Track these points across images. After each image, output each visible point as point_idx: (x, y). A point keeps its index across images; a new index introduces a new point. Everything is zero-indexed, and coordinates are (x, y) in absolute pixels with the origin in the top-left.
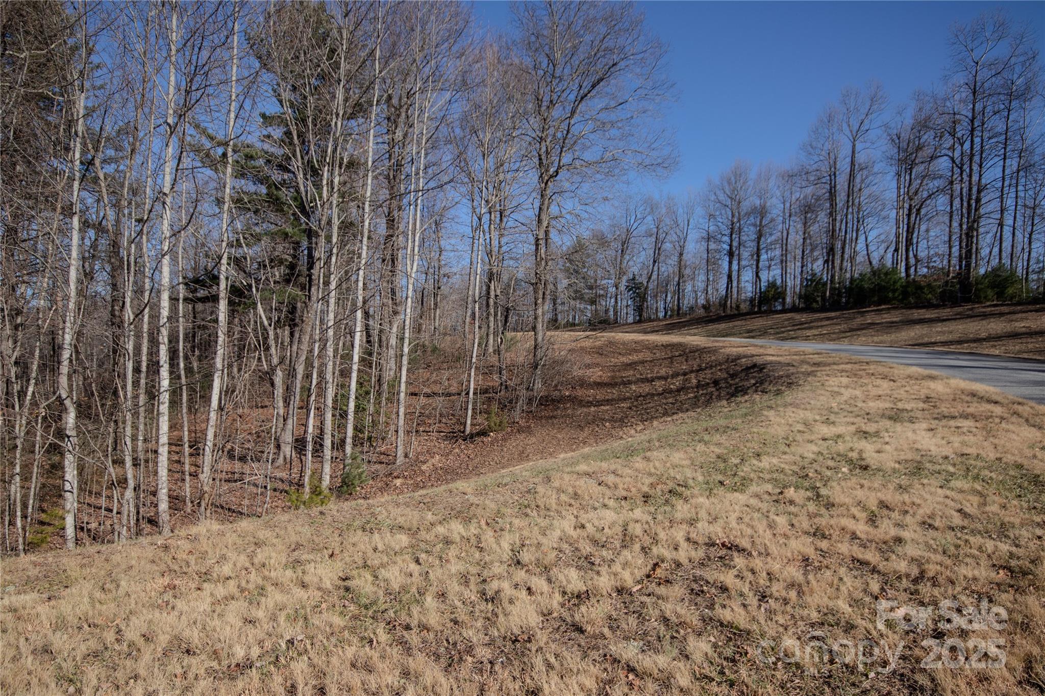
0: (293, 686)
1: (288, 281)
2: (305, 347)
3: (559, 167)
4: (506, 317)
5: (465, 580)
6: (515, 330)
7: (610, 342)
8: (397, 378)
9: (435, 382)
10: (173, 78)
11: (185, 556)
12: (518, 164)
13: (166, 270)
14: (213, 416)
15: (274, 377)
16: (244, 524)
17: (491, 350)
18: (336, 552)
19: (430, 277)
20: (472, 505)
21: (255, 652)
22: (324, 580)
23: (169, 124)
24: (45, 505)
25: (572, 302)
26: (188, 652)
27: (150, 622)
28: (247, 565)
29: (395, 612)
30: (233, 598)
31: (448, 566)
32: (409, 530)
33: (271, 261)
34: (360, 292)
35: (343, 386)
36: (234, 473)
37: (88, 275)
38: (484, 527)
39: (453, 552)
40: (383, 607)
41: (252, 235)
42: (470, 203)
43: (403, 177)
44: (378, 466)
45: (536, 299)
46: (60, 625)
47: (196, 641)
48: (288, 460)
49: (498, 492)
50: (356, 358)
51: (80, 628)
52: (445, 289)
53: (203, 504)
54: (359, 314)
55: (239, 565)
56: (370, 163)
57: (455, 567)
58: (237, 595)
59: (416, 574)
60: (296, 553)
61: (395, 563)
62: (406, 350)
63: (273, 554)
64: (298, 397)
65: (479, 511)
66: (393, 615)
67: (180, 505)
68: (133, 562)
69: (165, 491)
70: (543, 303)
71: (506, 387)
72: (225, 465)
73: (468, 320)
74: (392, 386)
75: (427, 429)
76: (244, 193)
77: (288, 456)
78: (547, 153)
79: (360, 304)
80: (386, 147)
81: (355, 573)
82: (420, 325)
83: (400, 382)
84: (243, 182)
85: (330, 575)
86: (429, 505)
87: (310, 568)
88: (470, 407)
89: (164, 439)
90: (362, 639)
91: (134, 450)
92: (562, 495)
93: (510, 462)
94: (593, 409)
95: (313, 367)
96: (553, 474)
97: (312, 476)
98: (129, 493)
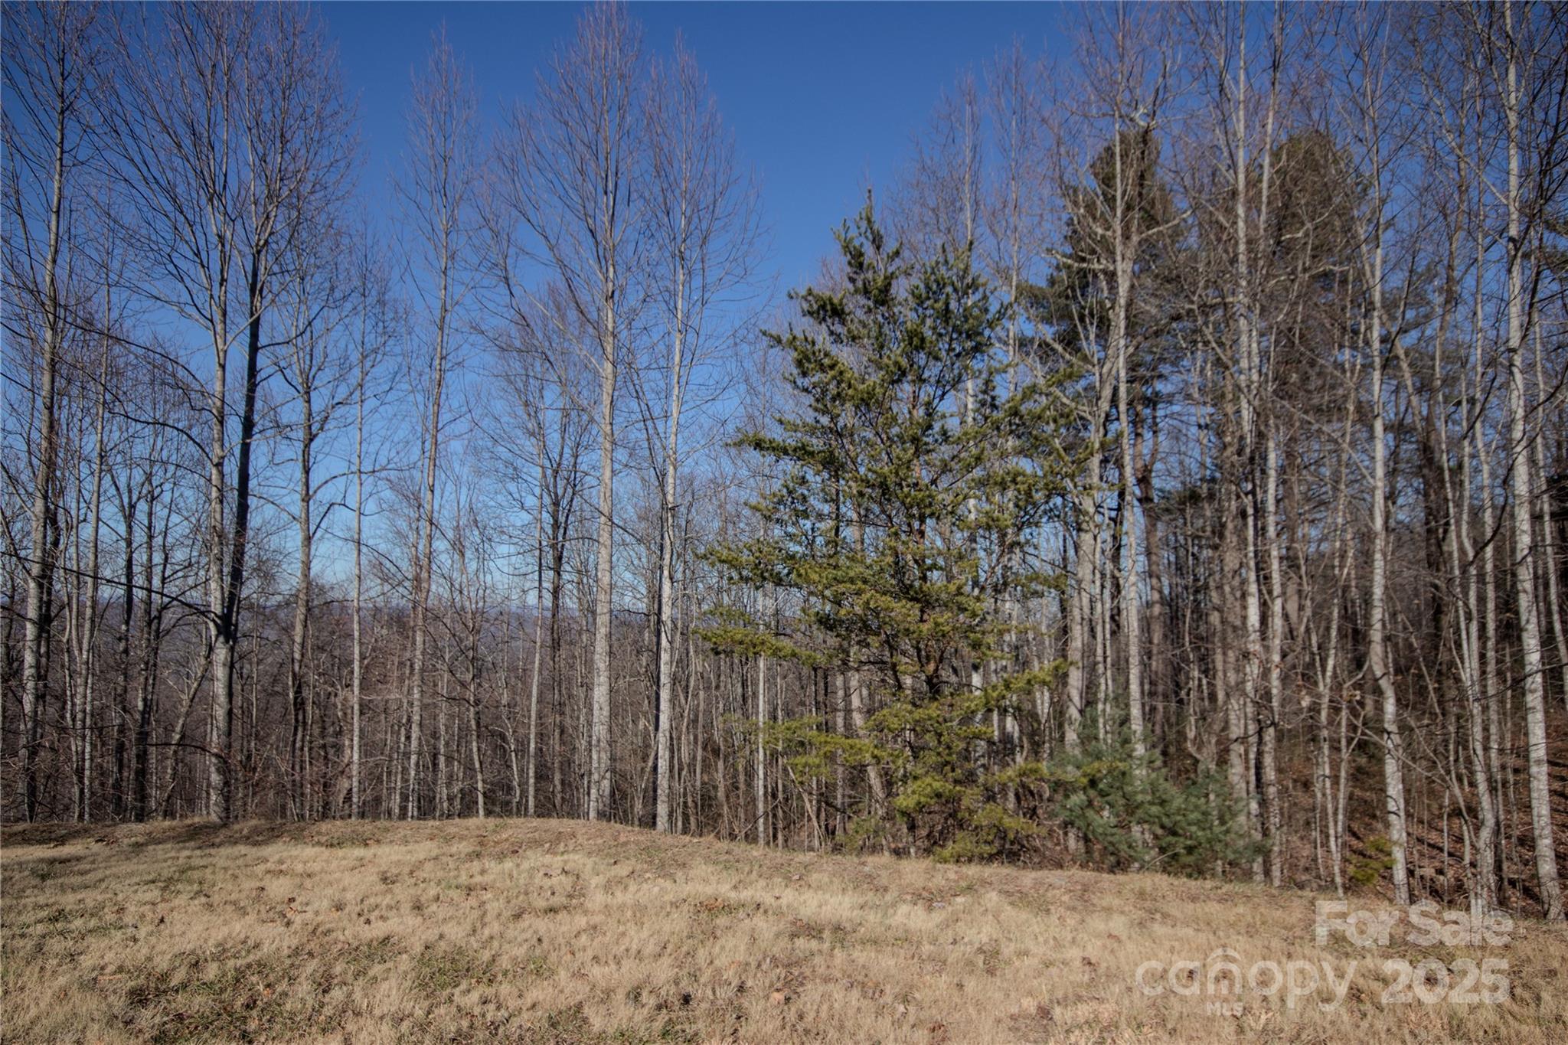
10: (1514, 165)
23: (1512, 238)
69: (1548, 841)
89: (1539, 753)
91: (1488, 767)
98: (1486, 834)
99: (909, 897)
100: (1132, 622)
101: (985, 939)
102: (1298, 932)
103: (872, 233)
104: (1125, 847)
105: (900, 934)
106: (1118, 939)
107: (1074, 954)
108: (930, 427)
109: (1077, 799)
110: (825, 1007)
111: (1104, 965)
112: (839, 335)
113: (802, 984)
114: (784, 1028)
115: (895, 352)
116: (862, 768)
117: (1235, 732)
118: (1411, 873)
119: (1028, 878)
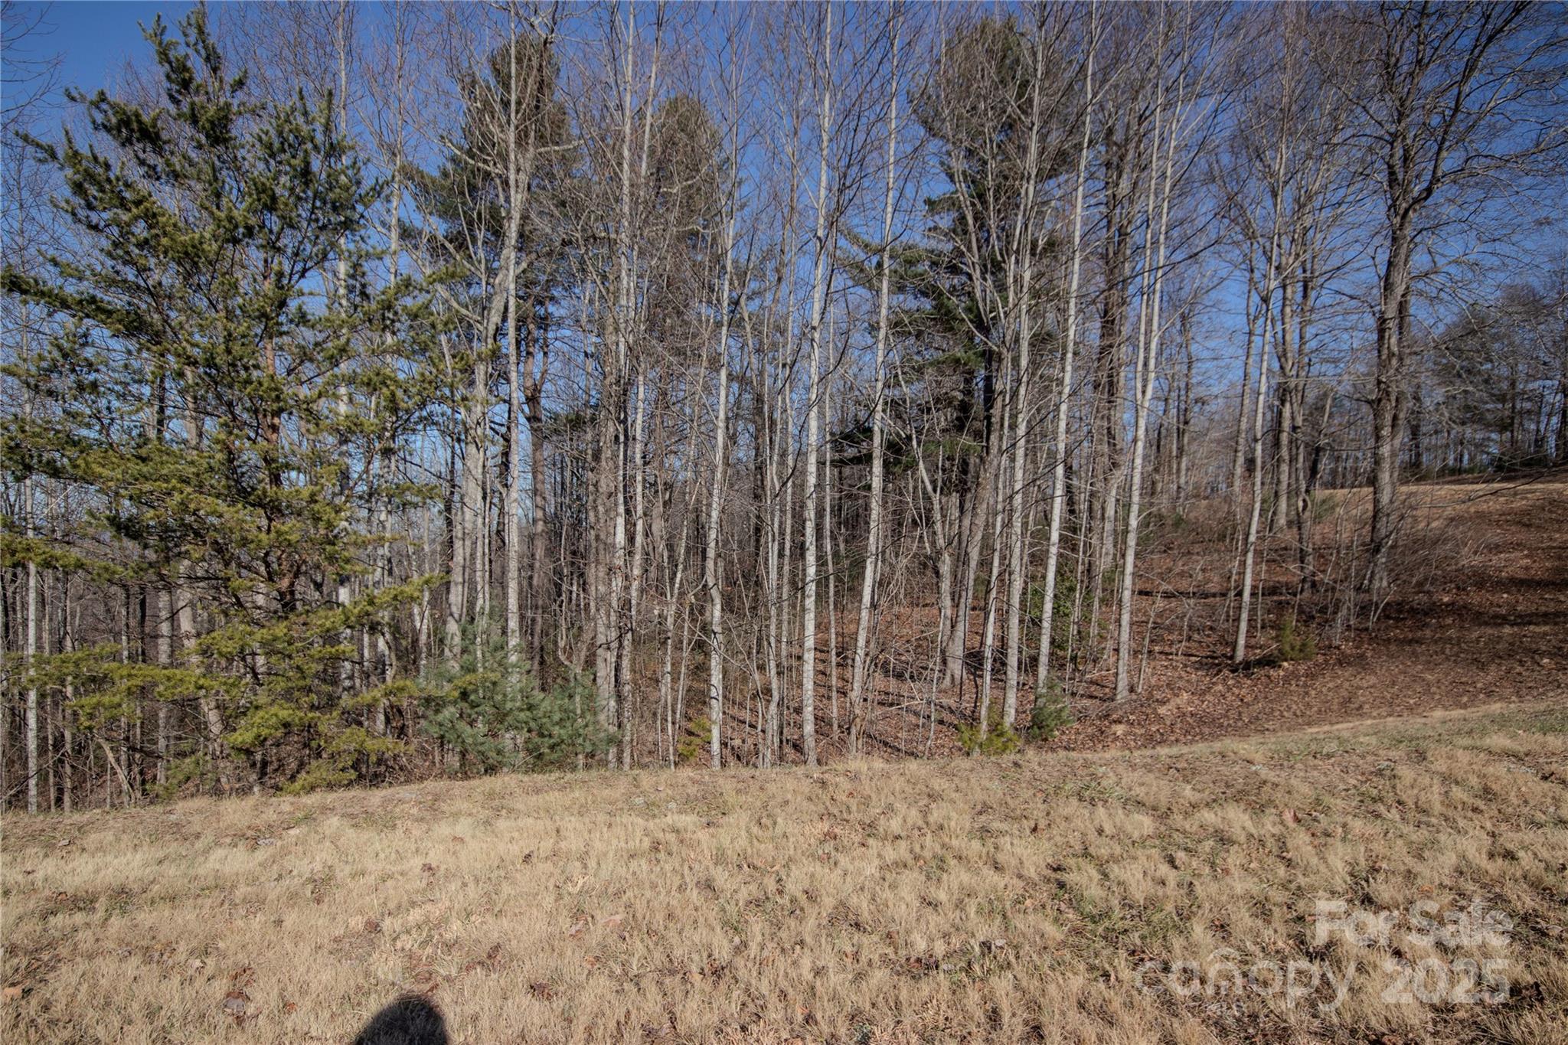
0: (994, 1011)
1: (960, 428)
2: (980, 521)
3: (1435, 180)
4: (1315, 463)
5: (1262, 909)
6: (1327, 485)
7: (1552, 502)
8: (1118, 568)
9: (1182, 574)
10: (824, 178)
11: (844, 798)
12: (1341, 192)
13: (813, 424)
14: (865, 614)
15: (940, 564)
16: (912, 766)
17: (1282, 521)
18: (1042, 824)
19: (1173, 404)
20: (1265, 782)
21: (940, 949)
22: (1026, 864)
23: (819, 238)
24: (691, 712)
25: (1457, 429)
26: (857, 925)
27: (812, 876)
28: (920, 823)
29: (1143, 938)
30: (905, 866)
31: (1228, 879)
32: (1155, 809)
33: (937, 401)
34: (1062, 436)
35: (1034, 578)
36: (887, 694)
37: (732, 438)
38: (1292, 824)
39: (1234, 858)
40: (1120, 925)
41: (913, 368)
42: (1247, 275)
43: (1128, 252)
44: (1086, 702)
45: (1377, 429)
46: (720, 859)
47: (866, 914)
48: (958, 681)
49: (1315, 767)
50: (1055, 536)
51: (740, 867)
52: (1197, 422)
53: (854, 731)
54: (1060, 470)
55: (910, 822)
56: (1077, 240)
57: (1241, 885)
58: (910, 862)
59: (1172, 883)
60: (983, 818)
61: (1135, 858)
62: (1134, 522)
63: (954, 815)
64: (970, 593)
65: (1279, 796)
66: (1138, 942)
67: (826, 729)
68: (789, 796)
69: (810, 709)
70: (1393, 435)
71: (1314, 585)
72: (879, 681)
73: (1239, 470)
74: (1109, 579)
75: (1167, 649)
76: (903, 311)
77: (957, 677)
78: (1406, 159)
79: (1061, 455)
80: (1103, 209)
81: (1071, 862)
82: (1154, 483)
83: (1123, 573)
84: (902, 297)
85: (1035, 858)
86: (1188, 773)
87: (1005, 841)
88: (1245, 616)
89: (810, 643)
90: (1092, 968)
91: (778, 655)
92: (1454, 788)
93: (1323, 715)
94: (1507, 630)
95: (994, 551)
96: (1431, 747)
97: (990, 708)
98: (773, 707)
99: (228, 840)
100: (513, 538)
101: (318, 867)
102: (620, 805)
103: (206, 48)
104: (494, 755)
105: (211, 882)
106: (462, 840)
107: (417, 862)
108: (283, 304)
109: (449, 712)
110: (84, 987)
111: (443, 867)
112: (154, 168)
113: (53, 968)
114: (16, 1026)
115: (239, 207)
116: (192, 703)
117: (601, 639)
118: (724, 744)
119: (376, 797)
